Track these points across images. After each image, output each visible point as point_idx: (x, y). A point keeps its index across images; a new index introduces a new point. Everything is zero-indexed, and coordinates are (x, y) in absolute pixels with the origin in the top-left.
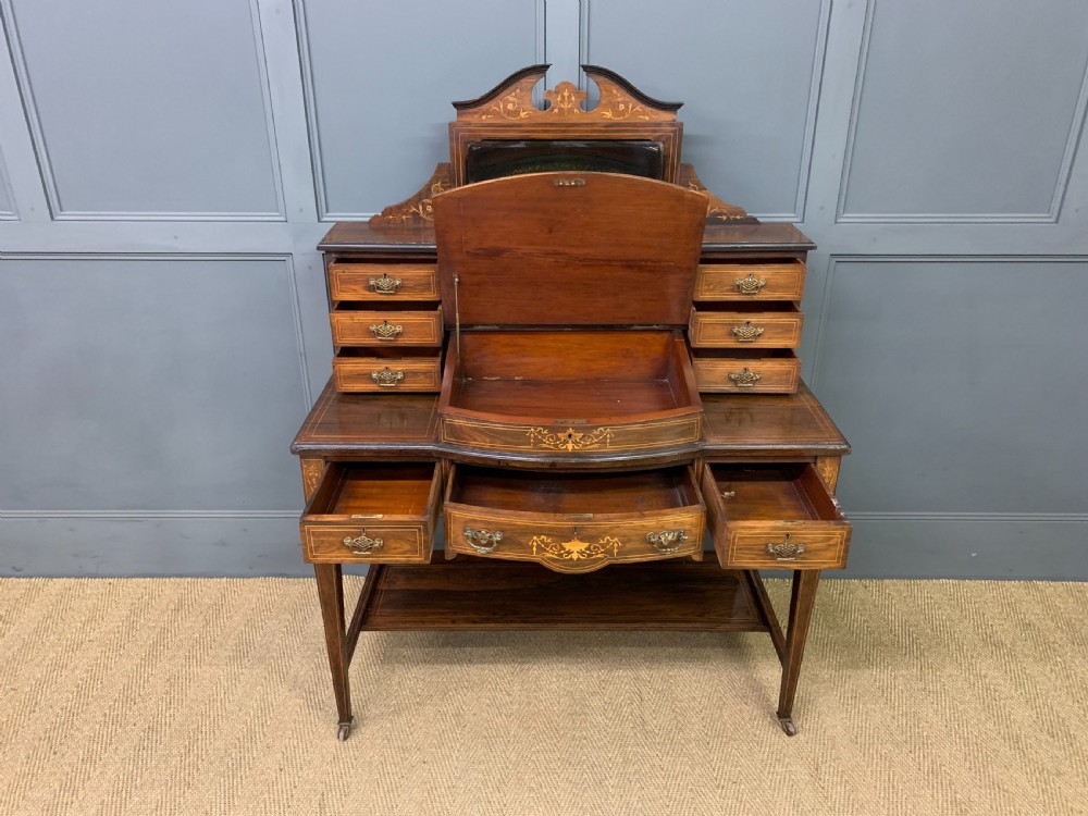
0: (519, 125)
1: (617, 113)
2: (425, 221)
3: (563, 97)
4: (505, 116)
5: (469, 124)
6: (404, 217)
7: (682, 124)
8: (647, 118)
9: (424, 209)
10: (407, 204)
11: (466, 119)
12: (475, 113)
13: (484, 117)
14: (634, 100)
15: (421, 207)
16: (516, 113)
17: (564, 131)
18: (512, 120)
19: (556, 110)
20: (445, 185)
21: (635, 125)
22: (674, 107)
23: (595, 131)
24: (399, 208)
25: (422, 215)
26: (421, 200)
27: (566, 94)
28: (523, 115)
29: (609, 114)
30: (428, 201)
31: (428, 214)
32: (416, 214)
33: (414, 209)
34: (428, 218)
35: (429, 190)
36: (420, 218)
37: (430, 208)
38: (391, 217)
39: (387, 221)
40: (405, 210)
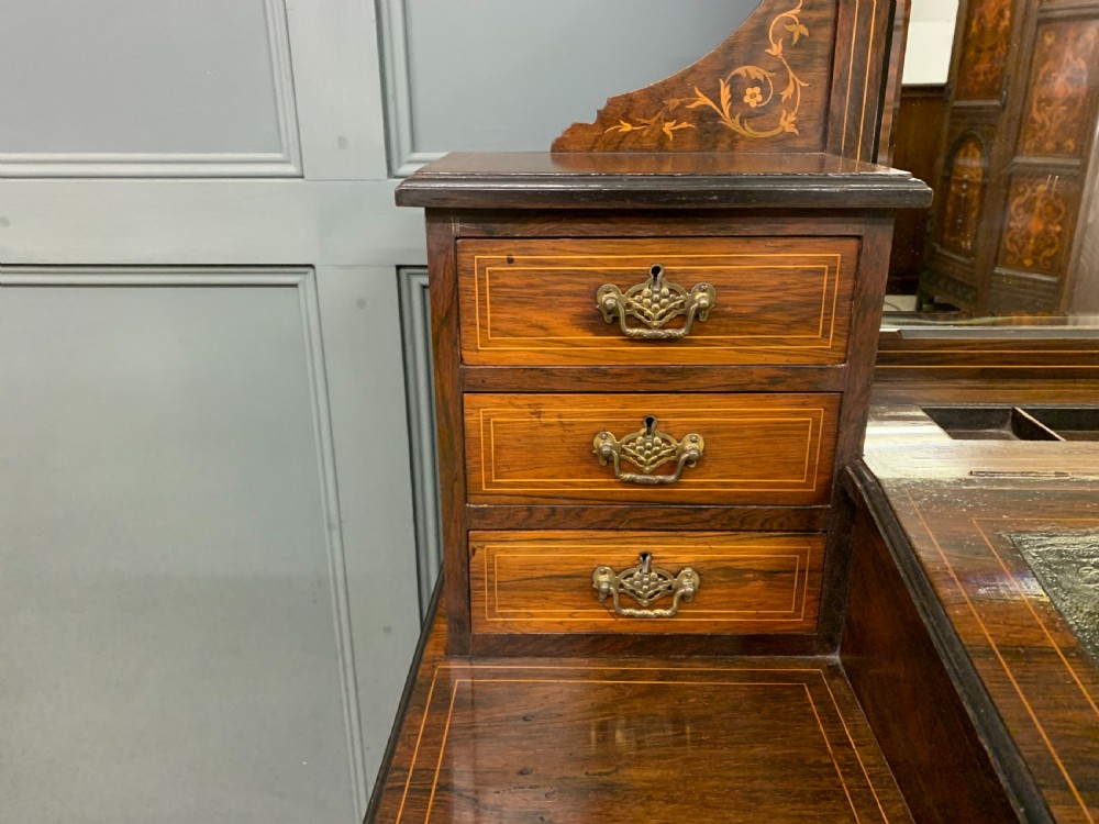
2: (733, 138)
6: (668, 127)
9: (736, 98)
10: (679, 85)
15: (725, 93)
20: (815, 15)
24: (656, 97)
25: (732, 124)
26: (730, 66)
30: (754, 72)
31: (750, 116)
32: (706, 117)
33: (704, 100)
34: (748, 131)
35: (760, 32)
36: (723, 129)
37: (753, 97)
38: (627, 127)
39: (619, 142)
40: (673, 103)
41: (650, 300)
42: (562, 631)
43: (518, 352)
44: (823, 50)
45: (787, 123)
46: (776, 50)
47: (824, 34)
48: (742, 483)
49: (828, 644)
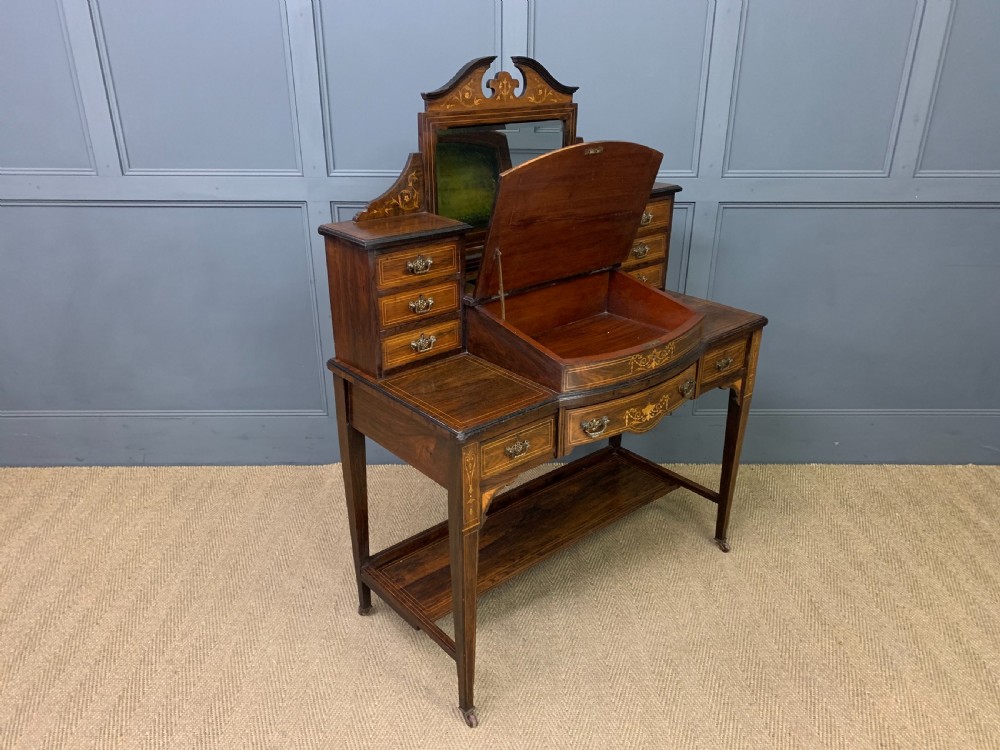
0: (474, 112)
1: (538, 98)
2: (403, 211)
3: (503, 85)
4: (463, 103)
5: (438, 114)
6: (386, 211)
7: (576, 105)
8: (556, 101)
9: (402, 199)
10: (387, 197)
11: (435, 109)
12: (442, 103)
13: (448, 107)
14: (547, 86)
15: (400, 198)
16: (471, 101)
17: (506, 115)
18: (469, 107)
19: (499, 97)
20: (419, 174)
21: (549, 107)
22: (570, 91)
23: (524, 114)
24: (381, 201)
25: (401, 206)
26: (400, 190)
27: (505, 82)
28: (476, 102)
29: (532, 99)
30: (406, 191)
31: (406, 204)
32: (396, 206)
33: (395, 201)
34: (406, 208)
35: (406, 180)
36: (399, 209)
37: (407, 198)
38: (375, 212)
39: (374, 217)
40: (387, 203)
41: (419, 264)
42: (404, 363)
43: (392, 283)
44: (421, 183)
45: (416, 205)
46: (411, 184)
47: (421, 179)
48: (443, 308)
49: (464, 349)
